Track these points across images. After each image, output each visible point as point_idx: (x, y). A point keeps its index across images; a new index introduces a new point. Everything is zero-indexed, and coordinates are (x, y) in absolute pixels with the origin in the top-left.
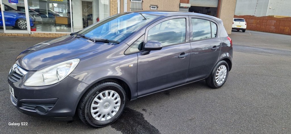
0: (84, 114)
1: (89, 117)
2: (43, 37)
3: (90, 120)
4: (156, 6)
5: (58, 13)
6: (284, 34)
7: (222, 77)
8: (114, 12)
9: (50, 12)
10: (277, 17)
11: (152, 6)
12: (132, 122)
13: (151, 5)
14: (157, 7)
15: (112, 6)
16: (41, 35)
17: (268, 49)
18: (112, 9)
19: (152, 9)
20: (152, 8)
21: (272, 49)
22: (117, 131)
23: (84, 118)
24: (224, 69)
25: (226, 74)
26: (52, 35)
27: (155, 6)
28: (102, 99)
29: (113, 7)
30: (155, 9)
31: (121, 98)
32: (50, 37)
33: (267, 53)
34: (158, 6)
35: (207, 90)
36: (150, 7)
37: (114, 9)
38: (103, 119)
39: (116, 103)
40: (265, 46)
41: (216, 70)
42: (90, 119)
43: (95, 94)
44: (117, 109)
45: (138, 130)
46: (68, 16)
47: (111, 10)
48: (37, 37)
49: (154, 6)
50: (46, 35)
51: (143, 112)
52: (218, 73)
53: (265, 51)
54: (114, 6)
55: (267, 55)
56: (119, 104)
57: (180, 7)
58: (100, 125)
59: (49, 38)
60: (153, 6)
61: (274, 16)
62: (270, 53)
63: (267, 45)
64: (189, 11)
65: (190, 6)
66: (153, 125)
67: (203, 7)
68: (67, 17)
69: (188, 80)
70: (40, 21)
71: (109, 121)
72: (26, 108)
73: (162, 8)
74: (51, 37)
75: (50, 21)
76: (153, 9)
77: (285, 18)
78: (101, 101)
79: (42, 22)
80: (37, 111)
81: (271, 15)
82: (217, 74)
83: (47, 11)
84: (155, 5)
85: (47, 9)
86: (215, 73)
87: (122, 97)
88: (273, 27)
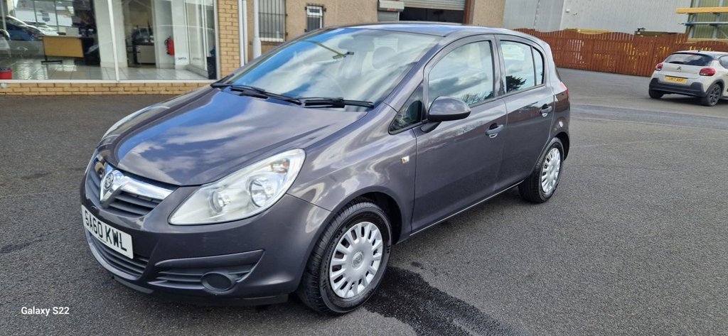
0: (318, 284)
1: (327, 290)
2: (36, 94)
3: (328, 297)
4: (321, 8)
5: (34, 24)
6: (604, 72)
7: (552, 175)
8: (230, 24)
9: (11, 23)
10: (584, 33)
11: (311, 7)
12: (407, 296)
13: (309, 5)
14: (324, 10)
15: (225, 6)
16: (28, 90)
17: (591, 107)
18: (225, 15)
19: (311, 14)
20: (312, 11)
21: (598, 108)
22: (388, 318)
23: (317, 294)
24: (555, 155)
25: (558, 168)
26: (61, 89)
27: (318, 8)
28: (352, 245)
29: (228, 11)
30: (317, 14)
31: (383, 240)
32: (54, 93)
33: (592, 115)
34: (326, 6)
35: (525, 208)
36: (306, 9)
37: (229, 15)
38: (351, 294)
39: (375, 252)
40: (580, 100)
41: (544, 161)
42: (328, 295)
43: (339, 232)
44: (375, 267)
45: (433, 312)
46: (80, 33)
47: (221, 19)
48: (18, 97)
49: (316, 6)
50: (44, 90)
51: (417, 270)
52: (546, 166)
53: (587, 111)
54: (229, 7)
55: (596, 121)
56: (379, 254)
57: (380, 11)
58: (346, 309)
59: (54, 96)
60: (314, 8)
61: (576, 30)
62: (600, 117)
63: (581, 97)
64: (400, 20)
65: (403, 8)
66: (458, 297)
67: (426, 9)
68: (80, 36)
69: (496, 187)
70: (5, 51)
71: (361, 297)
72: (170, 282)
73: (335, 11)
74: (58, 93)
75: (18, 48)
76: (314, 14)
77: (605, 34)
78: (350, 249)
79: (9, 53)
80: (206, 287)
81: (570, 27)
82: (544, 170)
83: (4, 21)
84: (318, 3)
85: (3, 16)
86: (540, 169)
87: (385, 239)
88: (579, 57)
